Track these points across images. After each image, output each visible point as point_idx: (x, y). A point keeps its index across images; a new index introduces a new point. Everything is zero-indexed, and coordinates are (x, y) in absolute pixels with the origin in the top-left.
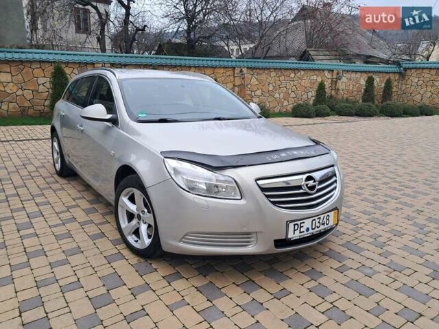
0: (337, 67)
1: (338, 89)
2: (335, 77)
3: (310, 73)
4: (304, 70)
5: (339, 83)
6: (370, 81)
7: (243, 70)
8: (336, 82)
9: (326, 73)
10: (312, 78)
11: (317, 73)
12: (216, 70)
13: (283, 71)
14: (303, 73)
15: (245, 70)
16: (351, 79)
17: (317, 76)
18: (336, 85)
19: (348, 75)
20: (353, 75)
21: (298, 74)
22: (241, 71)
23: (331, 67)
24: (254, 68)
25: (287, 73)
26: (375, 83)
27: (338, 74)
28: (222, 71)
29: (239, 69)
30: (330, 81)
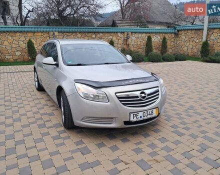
0: (127, 30)
1: (129, 45)
2: (125, 36)
3: (106, 35)
5: (129, 41)
6: (149, 39)
7: (55, 33)
8: (127, 40)
9: (119, 34)
10: (109, 38)
11: (112, 34)
12: (36, 34)
13: (86, 34)
14: (101, 34)
16: (138, 38)
17: (113, 36)
18: (127, 42)
19: (136, 35)
20: (140, 35)
21: (98, 36)
23: (123, 31)
24: (64, 32)
25: (90, 34)
26: (153, 39)
27: (128, 34)
28: (40, 34)
29: (52, 33)
30: (122, 39)
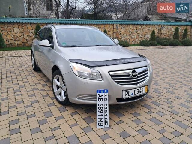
0: (161, 23)
1: (161, 33)
2: (160, 28)
3: (148, 26)
4: (145, 25)
5: (162, 30)
6: (177, 30)
9: (156, 26)
10: (149, 28)
11: (152, 26)
12: (106, 26)
13: (136, 26)
15: (118, 25)
16: (168, 29)
17: (152, 28)
18: (160, 31)
19: (166, 27)
20: (169, 27)
21: (143, 27)
22: (117, 26)
23: (159, 23)
24: (123, 24)
25: (138, 26)
26: (179, 30)
27: (161, 26)
28: (108, 26)
29: (116, 25)
30: (158, 30)
